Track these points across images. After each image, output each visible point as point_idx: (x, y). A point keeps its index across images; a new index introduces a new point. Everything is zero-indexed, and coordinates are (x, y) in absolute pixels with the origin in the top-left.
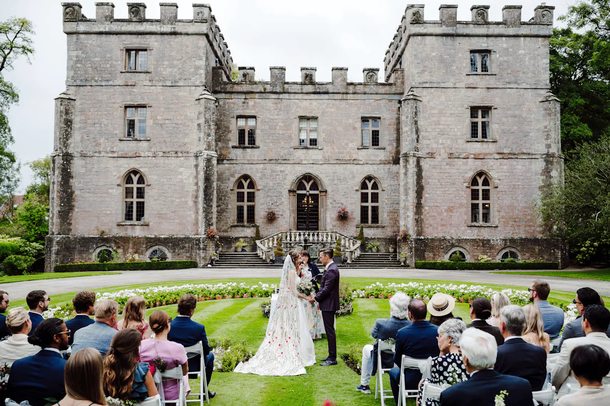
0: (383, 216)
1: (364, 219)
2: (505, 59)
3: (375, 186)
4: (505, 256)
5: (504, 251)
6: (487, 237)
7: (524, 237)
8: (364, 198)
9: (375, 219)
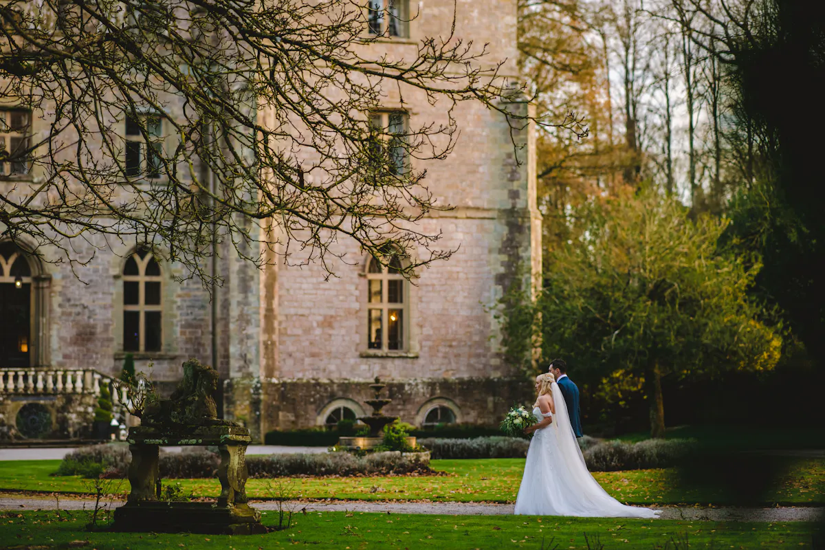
0: (174, 333)
1: (130, 340)
2: (436, 11)
3: (153, 268)
4: (432, 416)
5: (430, 407)
6: (398, 378)
7: (466, 376)
8: (130, 293)
9: (154, 341)
